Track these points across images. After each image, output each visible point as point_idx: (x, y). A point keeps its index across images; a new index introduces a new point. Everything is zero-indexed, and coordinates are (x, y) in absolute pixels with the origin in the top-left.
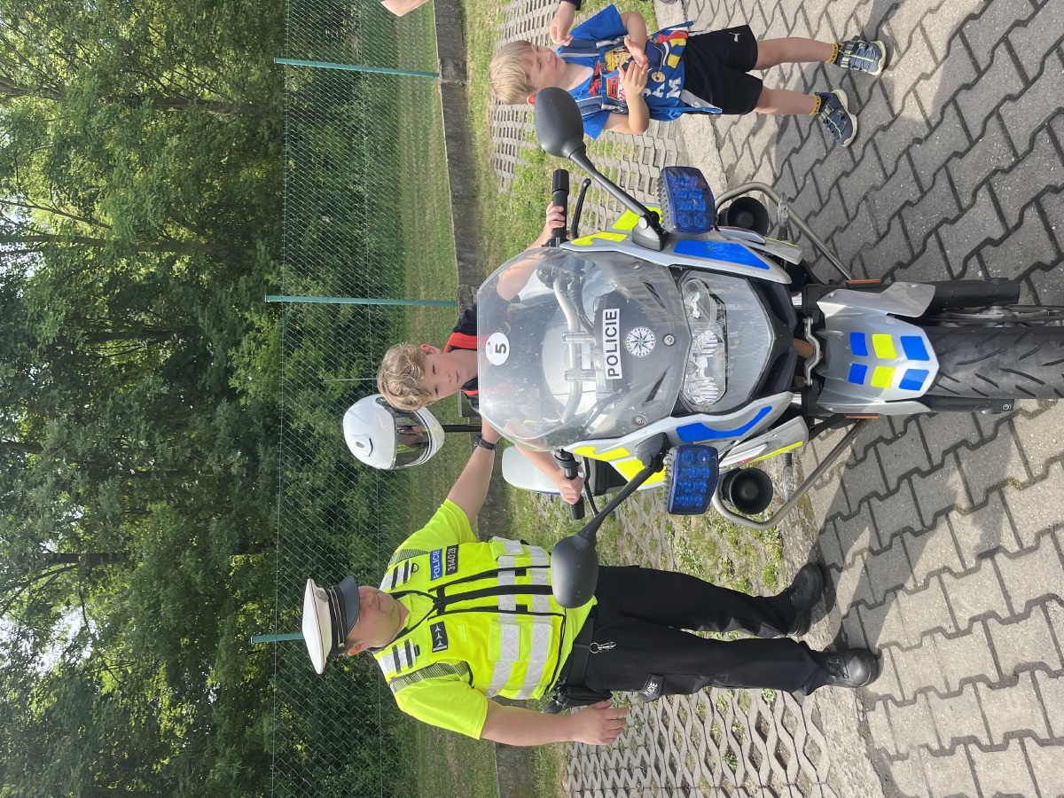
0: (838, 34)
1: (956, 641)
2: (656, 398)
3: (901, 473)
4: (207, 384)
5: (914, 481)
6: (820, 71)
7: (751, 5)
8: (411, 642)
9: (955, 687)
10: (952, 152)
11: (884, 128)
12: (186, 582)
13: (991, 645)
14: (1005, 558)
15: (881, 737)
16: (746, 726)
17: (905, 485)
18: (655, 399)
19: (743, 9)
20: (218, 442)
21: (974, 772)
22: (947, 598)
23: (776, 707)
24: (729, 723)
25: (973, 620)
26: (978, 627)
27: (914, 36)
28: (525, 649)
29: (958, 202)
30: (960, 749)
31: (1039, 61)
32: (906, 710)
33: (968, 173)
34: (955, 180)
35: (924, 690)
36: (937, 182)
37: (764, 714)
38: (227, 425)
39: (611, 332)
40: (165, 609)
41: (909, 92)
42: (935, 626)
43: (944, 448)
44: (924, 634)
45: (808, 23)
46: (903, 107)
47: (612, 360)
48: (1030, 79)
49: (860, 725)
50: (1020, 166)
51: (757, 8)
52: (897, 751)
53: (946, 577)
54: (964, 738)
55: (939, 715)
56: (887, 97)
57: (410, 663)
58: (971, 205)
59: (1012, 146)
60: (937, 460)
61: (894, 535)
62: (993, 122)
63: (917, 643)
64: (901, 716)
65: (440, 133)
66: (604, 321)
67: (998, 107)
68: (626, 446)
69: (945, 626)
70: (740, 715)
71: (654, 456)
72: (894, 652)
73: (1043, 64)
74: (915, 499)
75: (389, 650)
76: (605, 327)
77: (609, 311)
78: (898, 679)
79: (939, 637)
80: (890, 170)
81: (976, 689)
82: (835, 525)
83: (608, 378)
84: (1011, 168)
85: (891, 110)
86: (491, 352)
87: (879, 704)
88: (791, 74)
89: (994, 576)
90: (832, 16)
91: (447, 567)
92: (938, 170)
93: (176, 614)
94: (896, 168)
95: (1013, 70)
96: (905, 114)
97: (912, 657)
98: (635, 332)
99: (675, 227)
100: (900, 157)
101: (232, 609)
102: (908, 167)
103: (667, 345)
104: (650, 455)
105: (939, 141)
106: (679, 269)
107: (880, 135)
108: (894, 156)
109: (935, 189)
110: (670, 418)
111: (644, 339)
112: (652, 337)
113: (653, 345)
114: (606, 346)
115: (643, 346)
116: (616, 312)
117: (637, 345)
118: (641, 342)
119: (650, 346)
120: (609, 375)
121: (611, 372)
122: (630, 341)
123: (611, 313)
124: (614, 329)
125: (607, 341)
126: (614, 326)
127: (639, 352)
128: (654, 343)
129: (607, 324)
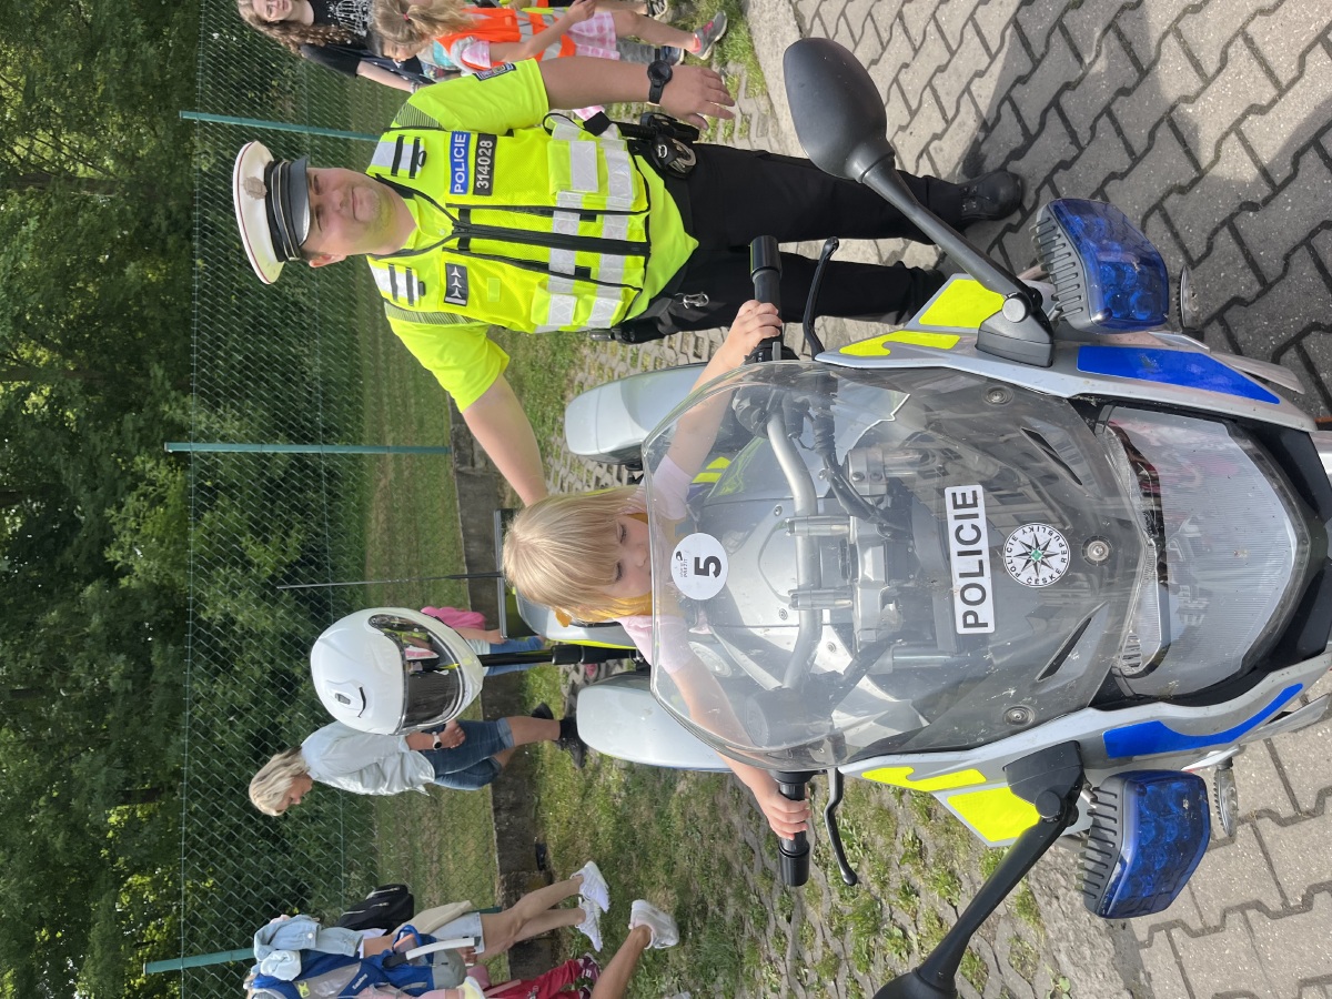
2: (1063, 670)
6: (1053, 111)
7: (921, 24)
10: (1318, 222)
11: (1182, 190)
18: (1061, 672)
19: (906, 31)
27: (1231, 50)
36: (1292, 269)
39: (968, 534)
41: (1227, 134)
46: (1217, 156)
47: (973, 594)
51: (931, 28)
56: (1183, 143)
66: (951, 512)
71: (1064, 793)
76: (952, 525)
77: (959, 490)
80: (1197, 250)
83: (961, 630)
85: (1196, 163)
86: (684, 573)
90: (1071, 30)
92: (1294, 249)
94: (1210, 249)
98: (1023, 536)
99: (1099, 317)
100: (1215, 232)
101: (110, 884)
102: (1233, 247)
103: (1092, 563)
104: (1053, 791)
105: (1293, 206)
106: (1089, 403)
107: (1174, 199)
108: (1204, 231)
109: (1288, 278)
110: (1091, 711)
111: (1045, 549)
112: (1061, 545)
113: (1063, 560)
114: (959, 565)
115: (1043, 563)
116: (974, 493)
117: (1028, 562)
118: (1037, 555)
119: (1059, 564)
120: (966, 625)
121: (970, 619)
122: (1013, 554)
123: (964, 495)
124: (974, 527)
125: (961, 554)
126: (974, 521)
127: (1034, 577)
128: (1066, 556)
129: (957, 517)
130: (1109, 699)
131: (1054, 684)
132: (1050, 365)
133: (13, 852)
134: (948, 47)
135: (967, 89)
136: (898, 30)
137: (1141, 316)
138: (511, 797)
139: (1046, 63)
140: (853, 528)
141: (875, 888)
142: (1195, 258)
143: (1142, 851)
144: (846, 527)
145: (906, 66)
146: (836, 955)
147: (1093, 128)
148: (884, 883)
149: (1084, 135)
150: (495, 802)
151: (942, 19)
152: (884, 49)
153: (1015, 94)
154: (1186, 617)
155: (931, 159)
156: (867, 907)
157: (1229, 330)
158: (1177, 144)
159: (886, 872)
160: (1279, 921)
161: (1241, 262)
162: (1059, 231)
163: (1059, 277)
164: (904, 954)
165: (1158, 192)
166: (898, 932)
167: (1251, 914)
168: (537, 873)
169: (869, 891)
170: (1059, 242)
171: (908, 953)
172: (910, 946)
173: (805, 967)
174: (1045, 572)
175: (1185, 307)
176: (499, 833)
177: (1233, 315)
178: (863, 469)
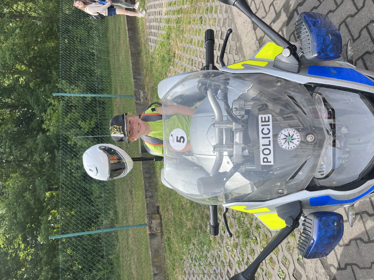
2: (297, 178)
4: (34, 126)
11: (352, 16)
12: (28, 204)
20: (39, 149)
38: (42, 143)
39: (266, 131)
47: (267, 152)
66: (260, 123)
68: (269, 207)
71: (295, 218)
76: (261, 128)
77: (263, 116)
80: (356, 36)
83: (262, 163)
86: (173, 141)
93: (23, 217)
98: (285, 132)
99: (316, 55)
100: (362, 30)
101: (47, 213)
103: (309, 142)
104: (291, 217)
106: (311, 86)
107: (349, 19)
108: (358, 29)
110: (305, 191)
111: (292, 137)
112: (298, 136)
113: (298, 141)
114: (262, 141)
115: (291, 142)
116: (269, 117)
117: (286, 141)
118: (289, 139)
119: (296, 142)
120: (264, 162)
121: (265, 160)
122: (281, 138)
123: (265, 118)
124: (268, 129)
125: (263, 138)
126: (268, 127)
127: (288, 146)
128: (299, 140)
129: (262, 125)
130: (312, 187)
131: (293, 182)
132: (298, 72)
133: (20, 204)
137: (332, 55)
138: (150, 194)
140: (234, 126)
141: (249, 226)
142: (355, 38)
143: (319, 238)
144: (232, 126)
146: (237, 243)
148: (251, 224)
150: (146, 195)
154: (341, 160)
155: (274, 6)
156: (246, 231)
157: (364, 62)
159: (252, 221)
160: (367, 244)
162: (304, 24)
163: (303, 40)
164: (256, 244)
165: (344, 17)
166: (254, 238)
167: (358, 241)
168: (157, 215)
169: (247, 226)
170: (304, 27)
171: (257, 244)
172: (257, 242)
173: (228, 245)
174: (292, 145)
175: (349, 53)
176: (147, 204)
177: (366, 57)
178: (237, 106)
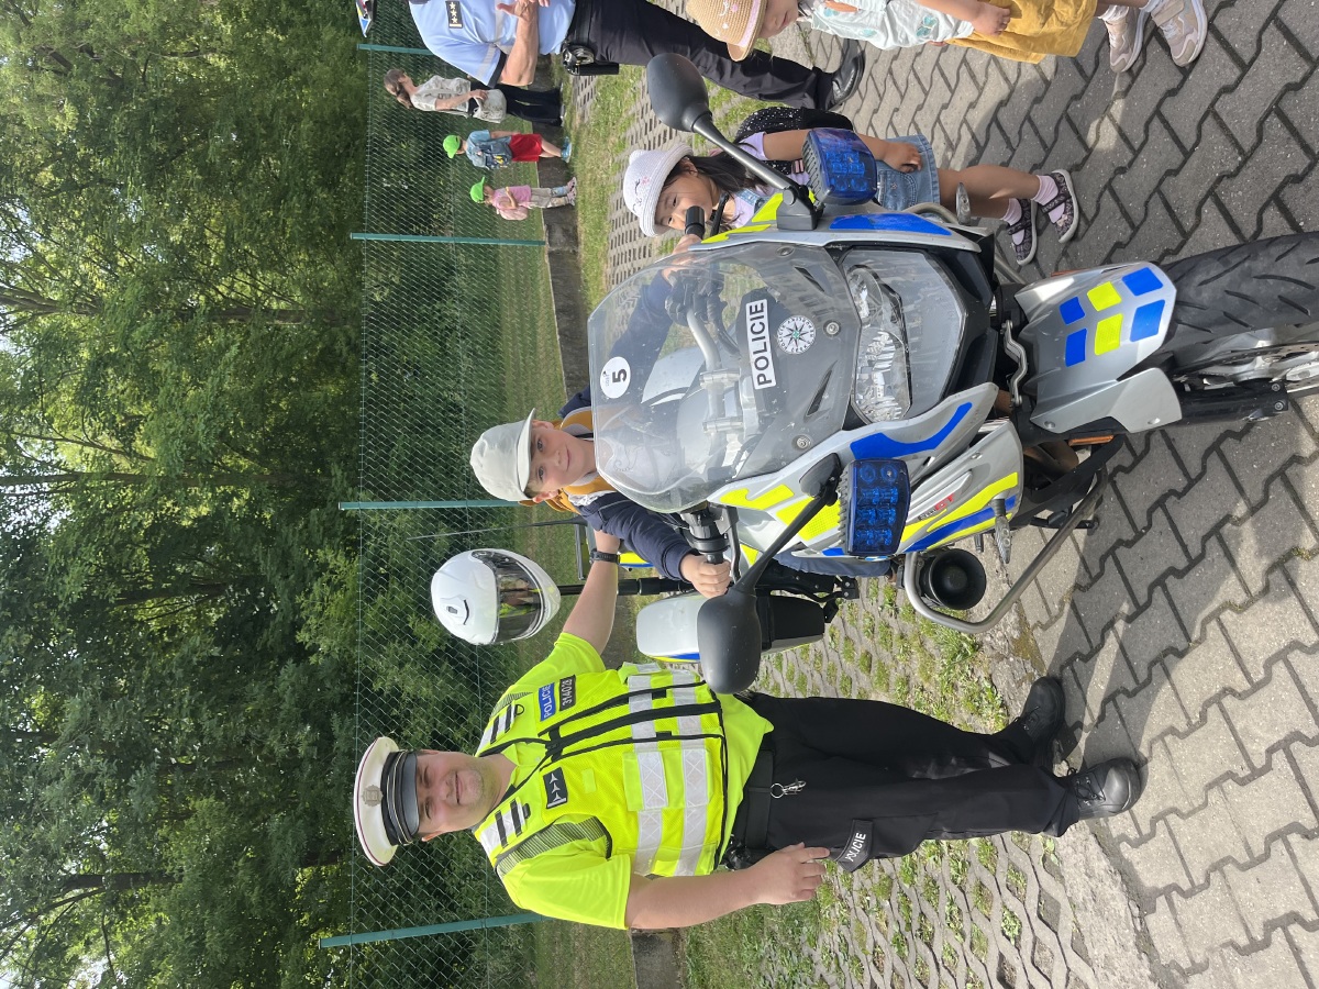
0: (1010, 78)
1: (1253, 785)
2: (822, 407)
3: (1151, 580)
4: (269, 642)
5: (1169, 585)
6: (994, 125)
7: (905, 75)
8: (518, 802)
9: (1258, 848)
10: (1164, 171)
12: (239, 903)
13: (1300, 779)
14: (1303, 656)
15: (1170, 948)
16: (984, 979)
17: (1158, 594)
18: (820, 409)
19: (895, 83)
20: (282, 714)
21: (1301, 964)
22: (1233, 730)
23: (1022, 942)
24: (961, 979)
25: (1271, 751)
26: (1279, 758)
28: (676, 788)
29: (1179, 226)
30: (1278, 936)
31: (1254, 39)
32: (1196, 901)
33: (1185, 191)
34: (1172, 201)
35: (1217, 866)
36: (1150, 212)
37: (1007, 957)
38: (293, 692)
39: (758, 328)
40: (212, 939)
42: (1221, 772)
43: (1202, 533)
44: (1210, 786)
45: (973, 77)
46: (1098, 137)
47: (762, 363)
48: (1247, 62)
49: (1138, 937)
50: (1249, 163)
51: (912, 77)
52: (1193, 962)
53: (1228, 702)
54: (1280, 919)
55: (1242, 895)
57: (518, 830)
58: (1196, 226)
59: (1236, 144)
60: (1195, 550)
61: (1153, 663)
62: (1209, 125)
63: (1201, 801)
64: (1193, 910)
65: (549, 314)
66: (749, 316)
67: (1212, 105)
68: (785, 482)
69: (1236, 768)
70: (976, 966)
71: (824, 481)
72: (1172, 823)
73: (1259, 41)
74: (1174, 609)
75: (492, 819)
76: (749, 324)
77: (753, 304)
78: (1182, 859)
79: (1230, 785)
81: (1288, 845)
82: (1073, 671)
83: (758, 387)
84: (1239, 169)
85: (1085, 145)
86: (607, 382)
87: (1161, 902)
88: (959, 139)
89: (1291, 685)
91: (561, 702)
92: (1150, 197)
93: (224, 946)
94: (1098, 209)
95: (1225, 57)
96: (1099, 146)
97: (1196, 822)
98: (788, 324)
99: (828, 192)
102: (1113, 204)
103: (830, 335)
105: (1147, 163)
106: (837, 247)
109: (1148, 220)
110: (842, 432)
111: (801, 330)
112: (810, 327)
113: (812, 335)
115: (800, 339)
116: (762, 304)
117: (792, 339)
118: (796, 334)
119: (809, 338)
120: (760, 383)
121: (762, 379)
122: (783, 336)
123: (756, 306)
124: (761, 323)
125: (754, 340)
126: (761, 320)
127: (795, 348)
128: (813, 333)
129: (752, 319)
130: (852, 422)
131: (818, 421)
132: (814, 228)
134: (923, 89)
135: (938, 120)
136: (890, 83)
139: (986, 89)
145: (897, 110)
147: (1020, 133)
149: (1014, 139)
151: (918, 68)
152: (881, 99)
153: (969, 117)
158: (1072, 133)
161: (1119, 215)
174: (801, 344)
